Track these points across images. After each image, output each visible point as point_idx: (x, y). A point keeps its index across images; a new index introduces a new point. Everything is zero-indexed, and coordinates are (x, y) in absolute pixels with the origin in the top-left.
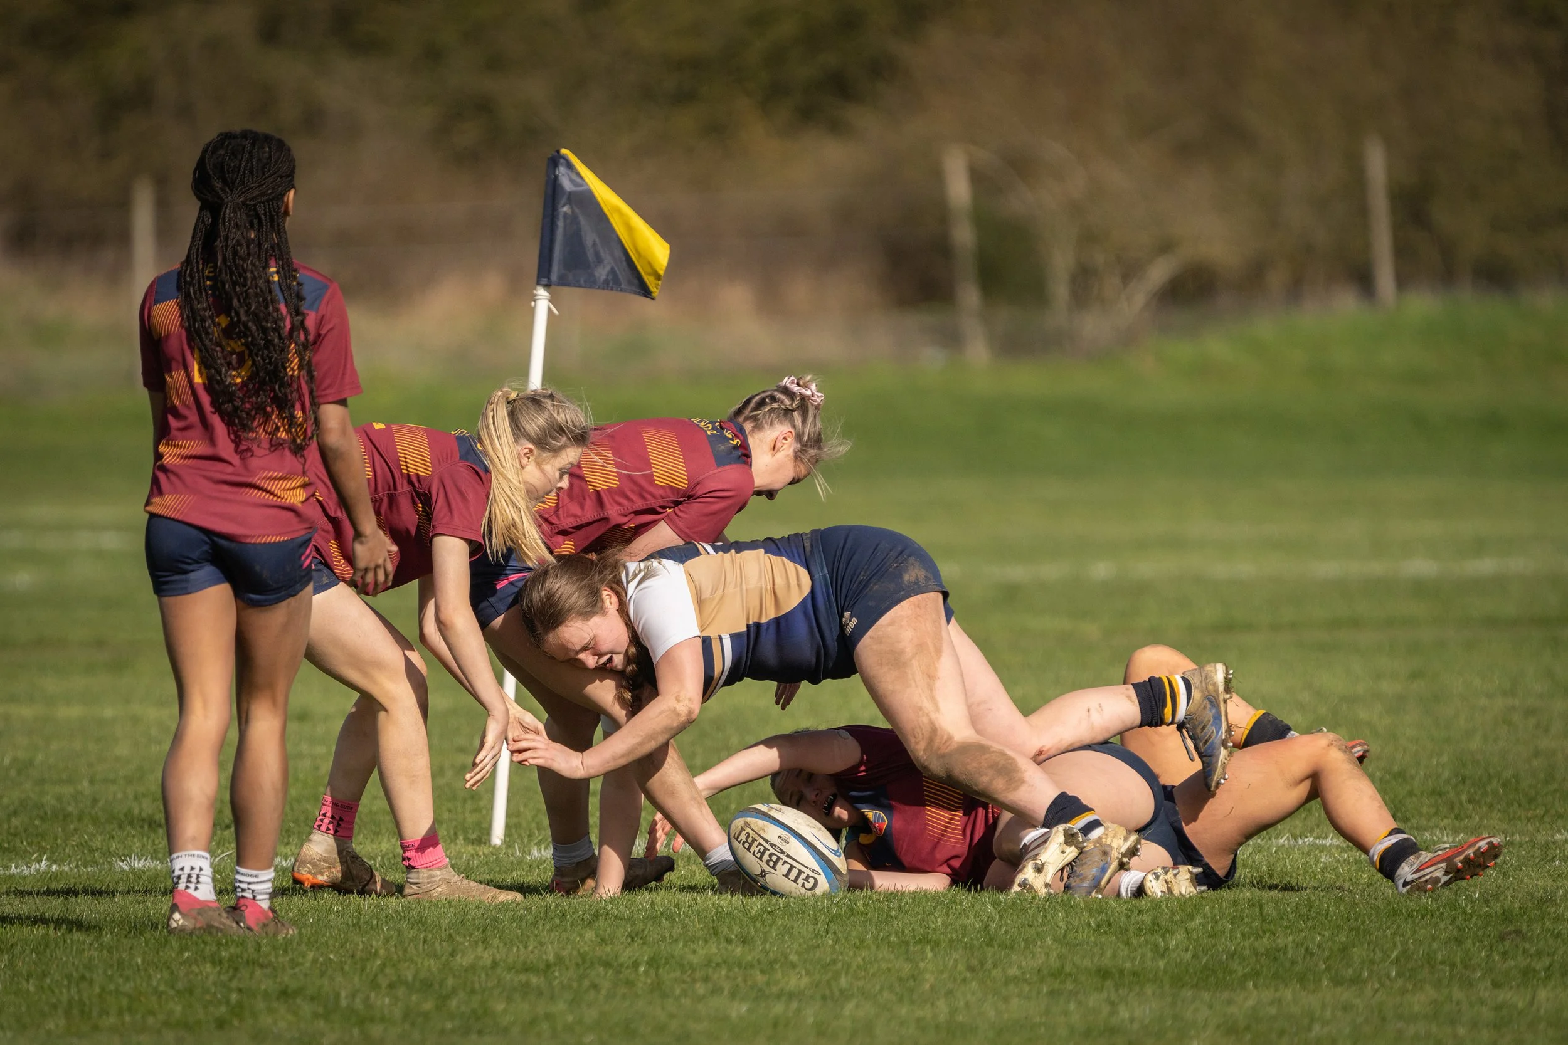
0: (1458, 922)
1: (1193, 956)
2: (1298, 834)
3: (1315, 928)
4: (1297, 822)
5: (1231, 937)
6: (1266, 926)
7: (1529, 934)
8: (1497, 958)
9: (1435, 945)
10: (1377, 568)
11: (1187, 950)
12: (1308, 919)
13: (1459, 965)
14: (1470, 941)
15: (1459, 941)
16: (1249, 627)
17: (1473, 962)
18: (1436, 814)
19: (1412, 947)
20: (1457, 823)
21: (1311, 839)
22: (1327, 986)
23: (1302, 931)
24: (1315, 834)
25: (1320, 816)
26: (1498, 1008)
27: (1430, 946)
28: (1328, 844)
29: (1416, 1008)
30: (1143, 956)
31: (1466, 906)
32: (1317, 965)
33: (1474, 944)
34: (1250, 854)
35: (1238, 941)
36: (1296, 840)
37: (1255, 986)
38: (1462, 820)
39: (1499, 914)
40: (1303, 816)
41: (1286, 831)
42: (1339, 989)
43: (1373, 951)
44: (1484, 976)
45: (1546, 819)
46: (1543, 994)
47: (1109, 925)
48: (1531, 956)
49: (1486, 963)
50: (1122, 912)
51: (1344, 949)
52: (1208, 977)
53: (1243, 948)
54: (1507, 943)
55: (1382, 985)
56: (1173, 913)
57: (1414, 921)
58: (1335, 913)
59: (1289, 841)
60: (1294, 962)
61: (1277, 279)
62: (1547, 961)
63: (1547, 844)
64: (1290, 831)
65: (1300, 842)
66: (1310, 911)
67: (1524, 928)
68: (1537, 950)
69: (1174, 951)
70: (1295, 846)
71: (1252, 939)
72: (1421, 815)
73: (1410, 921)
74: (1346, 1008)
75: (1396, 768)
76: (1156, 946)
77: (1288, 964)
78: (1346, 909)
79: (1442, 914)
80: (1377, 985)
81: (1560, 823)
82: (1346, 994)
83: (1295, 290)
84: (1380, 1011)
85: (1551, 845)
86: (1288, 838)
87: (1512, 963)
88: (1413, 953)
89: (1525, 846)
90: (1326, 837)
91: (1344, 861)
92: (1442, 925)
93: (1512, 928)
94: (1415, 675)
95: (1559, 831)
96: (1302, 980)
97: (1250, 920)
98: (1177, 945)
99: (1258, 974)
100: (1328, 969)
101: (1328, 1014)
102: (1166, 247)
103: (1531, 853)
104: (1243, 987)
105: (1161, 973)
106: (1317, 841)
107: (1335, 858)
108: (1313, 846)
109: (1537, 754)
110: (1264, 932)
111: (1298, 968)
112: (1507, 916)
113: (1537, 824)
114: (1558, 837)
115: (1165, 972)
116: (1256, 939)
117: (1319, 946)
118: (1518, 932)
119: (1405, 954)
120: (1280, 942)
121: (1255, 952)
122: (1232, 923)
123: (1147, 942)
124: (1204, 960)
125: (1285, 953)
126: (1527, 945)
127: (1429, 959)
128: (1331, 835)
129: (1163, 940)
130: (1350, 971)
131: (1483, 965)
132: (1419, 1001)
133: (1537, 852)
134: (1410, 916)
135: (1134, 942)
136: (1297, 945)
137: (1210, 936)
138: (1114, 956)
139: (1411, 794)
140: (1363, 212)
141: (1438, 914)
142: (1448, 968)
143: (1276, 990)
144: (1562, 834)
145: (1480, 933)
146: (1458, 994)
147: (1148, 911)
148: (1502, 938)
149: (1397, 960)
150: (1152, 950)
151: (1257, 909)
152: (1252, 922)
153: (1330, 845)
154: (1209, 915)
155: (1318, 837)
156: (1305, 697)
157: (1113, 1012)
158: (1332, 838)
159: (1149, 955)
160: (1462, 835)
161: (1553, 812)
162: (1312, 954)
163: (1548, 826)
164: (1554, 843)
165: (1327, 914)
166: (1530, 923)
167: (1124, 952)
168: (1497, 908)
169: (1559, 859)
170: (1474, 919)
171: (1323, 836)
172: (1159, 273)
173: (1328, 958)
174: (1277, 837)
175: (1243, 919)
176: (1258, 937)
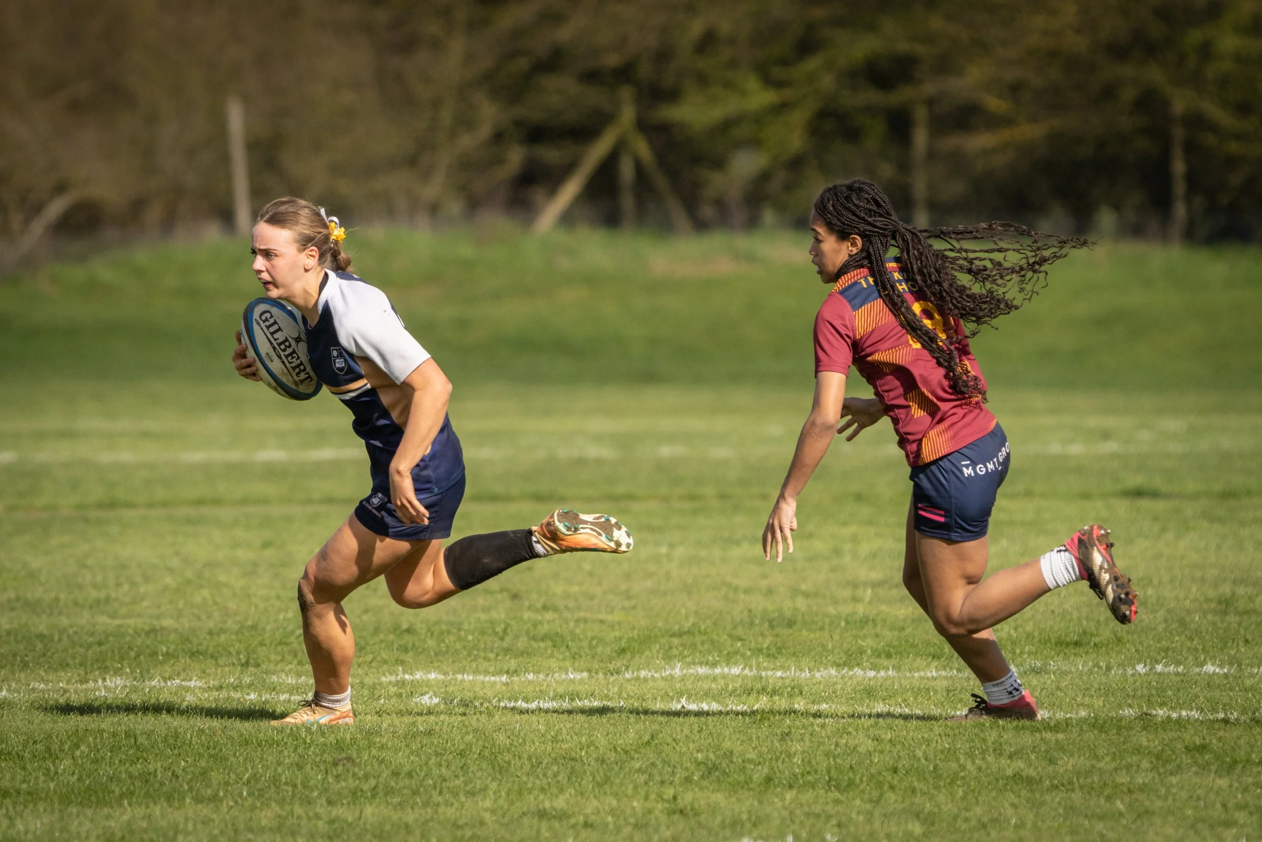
0: (300, 750)
1: (78, 779)
2: (167, 677)
3: (180, 755)
4: (167, 667)
5: (110, 763)
7: (358, 761)
8: (331, 780)
9: (280, 770)
10: (235, 455)
11: (73, 774)
12: (175, 748)
13: (299, 786)
14: (309, 766)
15: (300, 767)
16: (130, 505)
17: (310, 784)
18: (282, 660)
19: (260, 771)
20: (299, 668)
21: (178, 681)
22: (190, 803)
23: (169, 758)
24: (181, 677)
25: (185, 662)
26: (332, 822)
27: (275, 770)
28: (192, 686)
29: (264, 822)
30: (37, 778)
31: (306, 737)
32: (181, 786)
33: (312, 769)
34: (127, 693)
35: (116, 767)
36: (165, 682)
37: (130, 805)
38: (303, 665)
39: (333, 744)
40: (172, 662)
41: (157, 675)
42: (200, 806)
43: (228, 774)
44: (320, 794)
45: (374, 664)
46: (369, 810)
48: (359, 779)
49: (322, 785)
50: (20, 742)
51: (204, 773)
52: (90, 795)
53: (120, 773)
54: (340, 768)
55: (236, 802)
56: (62, 743)
57: (263, 750)
58: (197, 743)
59: (160, 682)
60: (162, 784)
61: (154, 213)
62: (373, 782)
63: (374, 685)
64: (160, 674)
65: (169, 683)
66: (176, 741)
67: (355, 756)
68: (364, 774)
69: (62, 775)
70: (164, 687)
71: (128, 765)
72: (269, 661)
73: (259, 749)
74: (206, 822)
75: (250, 623)
76: (48, 770)
77: (157, 786)
78: (206, 739)
79: (286, 743)
80: (231, 803)
81: (385, 667)
82: (205, 810)
83: (169, 224)
84: (233, 824)
85: (378, 686)
86: (159, 681)
87: (344, 784)
88: (261, 776)
89: (356, 687)
90: (191, 680)
91: (206, 699)
92: (286, 753)
93: (344, 755)
94: (266, 545)
95: (384, 674)
96: (169, 798)
97: (126, 749)
98: (64, 770)
99: (132, 793)
100: (191, 789)
101: (190, 827)
102: (61, 188)
103: (361, 693)
104: (121, 805)
105: (51, 793)
106: (183, 683)
107: (198, 696)
109: (366, 611)
111: (165, 789)
112: (339, 746)
113: (366, 669)
114: (384, 679)
115: (55, 792)
117: (183, 770)
118: (349, 759)
119: (255, 777)
120: (151, 768)
121: (130, 776)
122: (111, 752)
123: (40, 767)
124: (88, 782)
125: (155, 776)
126: (356, 770)
127: (275, 781)
128: (195, 678)
129: (53, 765)
130: (209, 791)
131: (319, 786)
132: (266, 816)
133: (366, 692)
134: (259, 745)
135: (29, 767)
136: (165, 769)
137: (92, 762)
138: (13, 779)
139: (262, 644)
140: (225, 159)
141: (282, 744)
142: (290, 789)
143: (147, 807)
144: (387, 677)
145: (317, 759)
146: (298, 810)
147: (41, 742)
148: (335, 764)
149: (248, 782)
150: (43, 774)
151: (132, 740)
152: (127, 751)
153: (194, 686)
154: (93, 744)
155: (183, 680)
156: (175, 562)
157: (12, 825)
158: (196, 681)
159: (42, 778)
160: (303, 678)
161: (379, 658)
162: (177, 777)
163: (375, 670)
164: (380, 684)
165: (191, 743)
166: (359, 751)
167: (20, 776)
168: (332, 738)
169: (384, 698)
170: (312, 749)
171: (188, 678)
172: (56, 208)
173: (191, 780)
174: (150, 679)
175: (120, 748)
176: (133, 763)
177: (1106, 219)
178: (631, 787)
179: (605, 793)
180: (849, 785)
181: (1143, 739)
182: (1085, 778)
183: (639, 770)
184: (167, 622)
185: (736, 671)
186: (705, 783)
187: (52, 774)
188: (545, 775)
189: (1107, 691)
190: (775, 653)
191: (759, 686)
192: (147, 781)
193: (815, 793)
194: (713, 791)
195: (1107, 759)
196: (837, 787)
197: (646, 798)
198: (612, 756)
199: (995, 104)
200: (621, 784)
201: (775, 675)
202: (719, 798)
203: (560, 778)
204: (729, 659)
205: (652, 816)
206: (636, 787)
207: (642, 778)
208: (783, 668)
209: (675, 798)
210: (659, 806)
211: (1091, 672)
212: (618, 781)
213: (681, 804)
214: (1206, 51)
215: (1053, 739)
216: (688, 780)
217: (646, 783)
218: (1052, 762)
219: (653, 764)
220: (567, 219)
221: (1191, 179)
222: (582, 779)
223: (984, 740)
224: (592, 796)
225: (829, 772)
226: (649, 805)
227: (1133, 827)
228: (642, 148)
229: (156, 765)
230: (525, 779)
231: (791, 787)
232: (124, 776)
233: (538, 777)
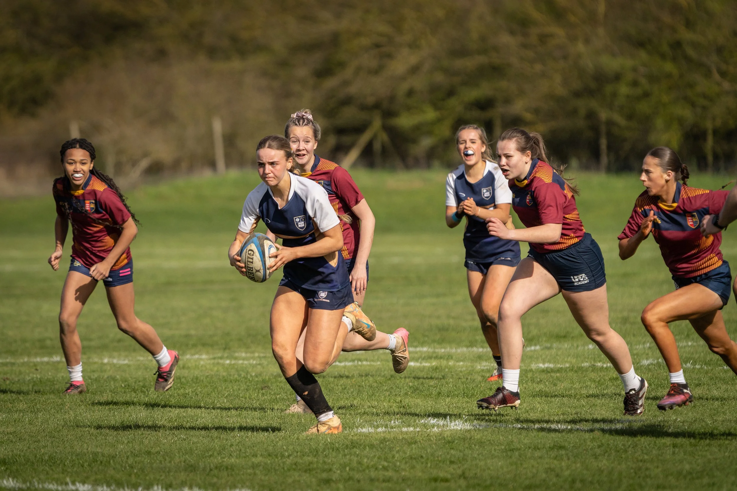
0: (248, 384)
2: (193, 354)
6: (182, 386)
8: (260, 396)
11: (155, 394)
12: (196, 383)
13: (248, 398)
14: (251, 390)
15: (247, 390)
17: (252, 397)
18: (240, 347)
19: (232, 392)
20: (247, 350)
23: (194, 387)
28: (203, 358)
30: (140, 396)
31: (250, 378)
32: (199, 399)
33: (253, 391)
36: (192, 356)
39: (261, 381)
40: (195, 348)
41: (189, 353)
43: (219, 394)
44: (256, 402)
46: (276, 408)
47: (129, 386)
48: (272, 395)
49: (257, 397)
51: (209, 393)
53: (174, 393)
54: (264, 391)
55: (222, 405)
56: (151, 382)
58: (205, 381)
61: (184, 165)
66: (197, 380)
67: (270, 385)
68: (274, 393)
79: (242, 381)
83: (191, 169)
87: (266, 397)
90: (202, 355)
94: (232, 300)
102: (146, 155)
108: (198, 359)
110: (181, 388)
112: (264, 381)
116: (179, 390)
117: (200, 392)
118: (268, 387)
120: (187, 391)
125: (189, 395)
126: (271, 391)
134: (231, 381)
138: (131, 396)
145: (255, 387)
148: (262, 389)
150: (143, 394)
162: (198, 395)
166: (272, 383)
167: (134, 395)
168: (260, 379)
170: (253, 382)
172: (144, 164)
176: (179, 389)
177: (574, 163)
178: (383, 397)
179: (372, 400)
180: (471, 395)
181: (593, 375)
182: (569, 392)
183: (386, 390)
184: (193, 332)
185: (425, 349)
186: (414, 395)
187: (147, 394)
188: (348, 393)
189: (577, 356)
190: (442, 341)
191: (434, 355)
192: (185, 397)
193: (458, 399)
194: (416, 398)
195: (578, 384)
196: (467, 396)
197: (389, 401)
198: (375, 385)
199: (528, 116)
200: (379, 396)
201: (441, 351)
202: (419, 401)
203: (354, 394)
204: (422, 344)
205: (392, 409)
206: (385, 397)
207: (388, 393)
208: (445, 348)
209: (401, 401)
210: (395, 405)
211: (570, 348)
212: (377, 395)
213: (403, 404)
214: (614, 95)
215: (555, 376)
216: (406, 394)
217: (389, 395)
218: (555, 385)
219: (392, 388)
220: (354, 165)
221: (609, 147)
222: (363, 394)
223: (527, 377)
224: (367, 401)
225: (464, 390)
226: (390, 404)
227: (588, 411)
228: (384, 137)
229: (189, 390)
230: (339, 394)
231: (448, 396)
232: (176, 395)
233: (345, 393)
